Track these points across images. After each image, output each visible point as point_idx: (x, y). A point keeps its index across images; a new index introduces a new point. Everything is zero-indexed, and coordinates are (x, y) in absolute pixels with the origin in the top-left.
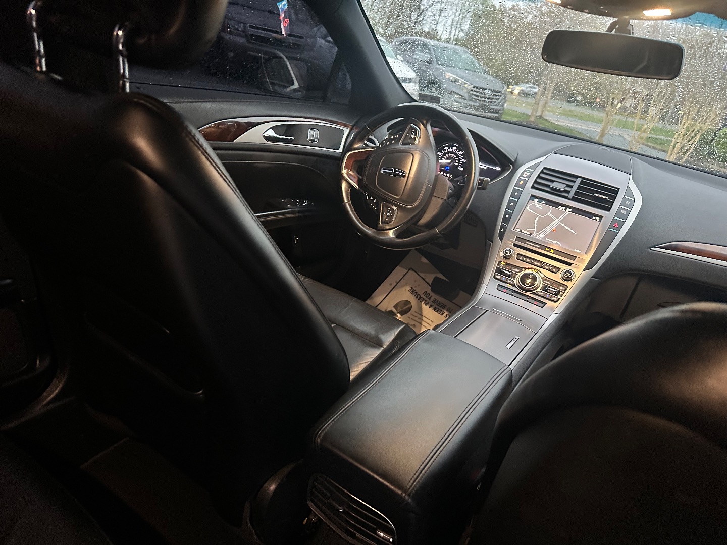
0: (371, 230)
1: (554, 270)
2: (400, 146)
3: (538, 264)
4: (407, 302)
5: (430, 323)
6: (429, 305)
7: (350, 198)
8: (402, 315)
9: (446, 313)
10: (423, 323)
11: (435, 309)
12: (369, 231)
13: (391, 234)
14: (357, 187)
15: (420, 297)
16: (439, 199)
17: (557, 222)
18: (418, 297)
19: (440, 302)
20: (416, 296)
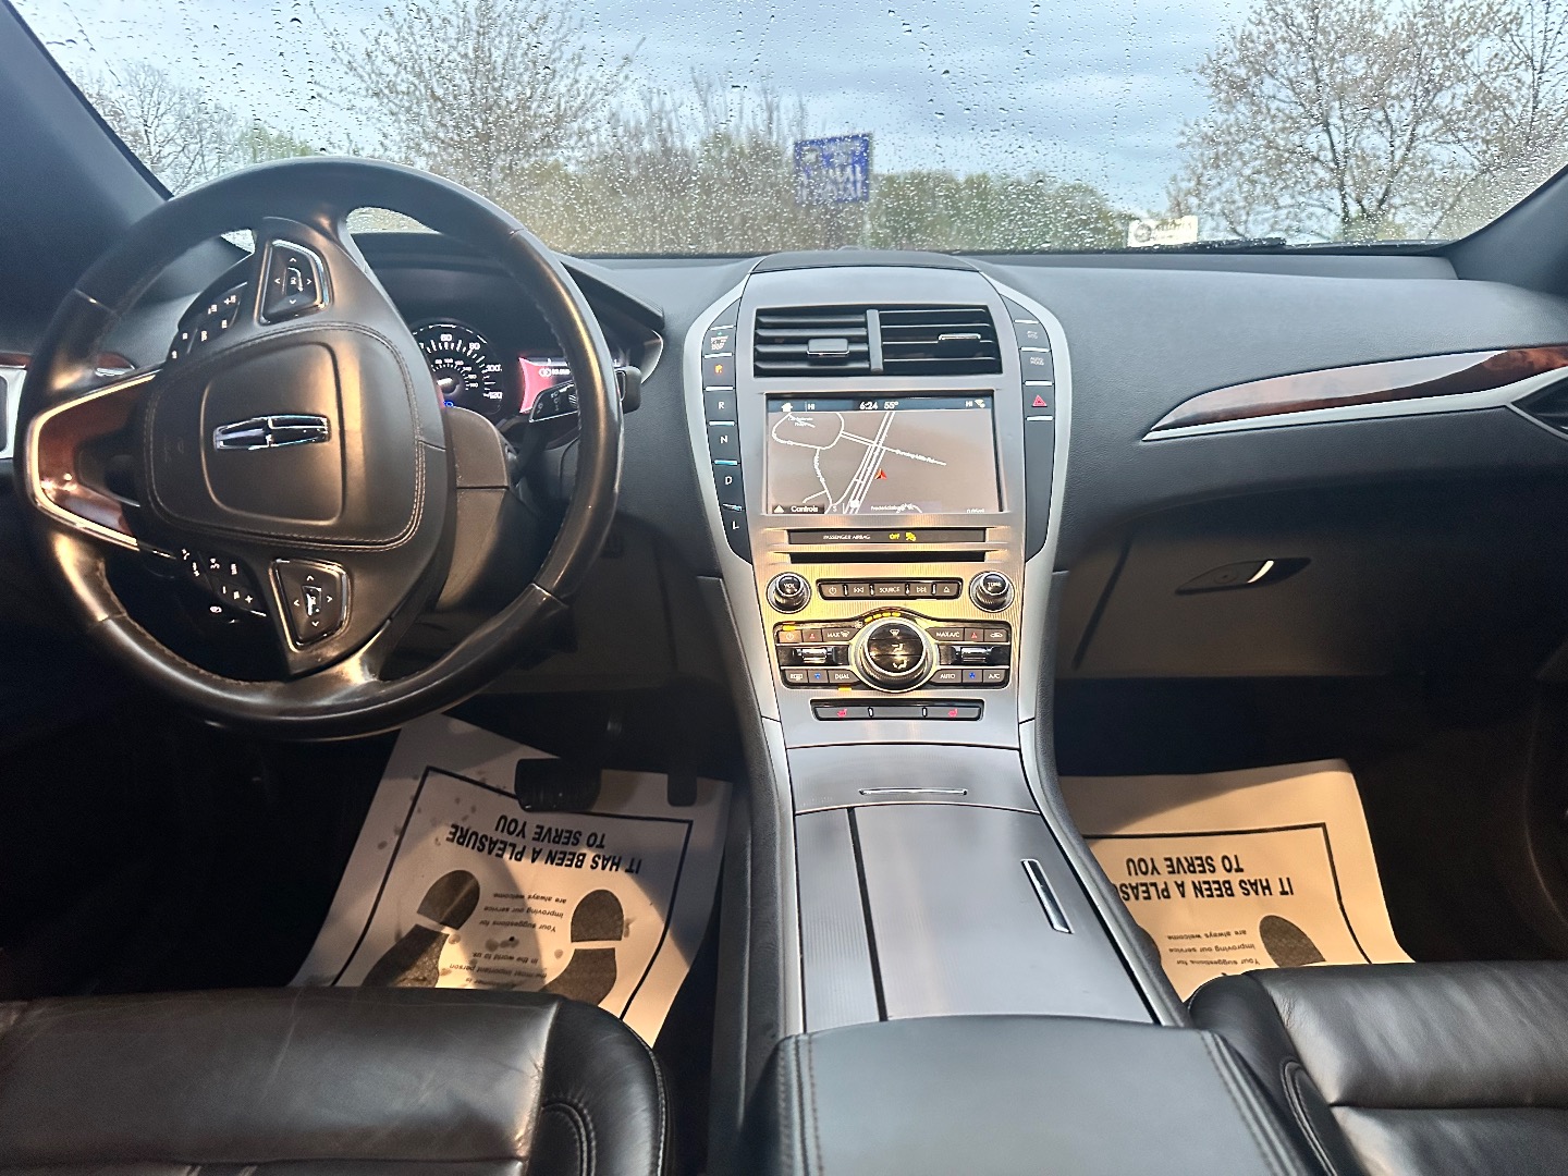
0: (259, 691)
1: (947, 591)
2: (257, 330)
3: (892, 590)
4: (459, 879)
5: (559, 908)
6: (529, 851)
7: (113, 597)
8: (457, 927)
9: (590, 855)
10: (538, 920)
11: (551, 858)
12: (256, 698)
13: (355, 673)
14: (131, 542)
15: (493, 843)
16: (483, 494)
17: (878, 450)
18: (487, 844)
19: (557, 830)
20: (478, 844)
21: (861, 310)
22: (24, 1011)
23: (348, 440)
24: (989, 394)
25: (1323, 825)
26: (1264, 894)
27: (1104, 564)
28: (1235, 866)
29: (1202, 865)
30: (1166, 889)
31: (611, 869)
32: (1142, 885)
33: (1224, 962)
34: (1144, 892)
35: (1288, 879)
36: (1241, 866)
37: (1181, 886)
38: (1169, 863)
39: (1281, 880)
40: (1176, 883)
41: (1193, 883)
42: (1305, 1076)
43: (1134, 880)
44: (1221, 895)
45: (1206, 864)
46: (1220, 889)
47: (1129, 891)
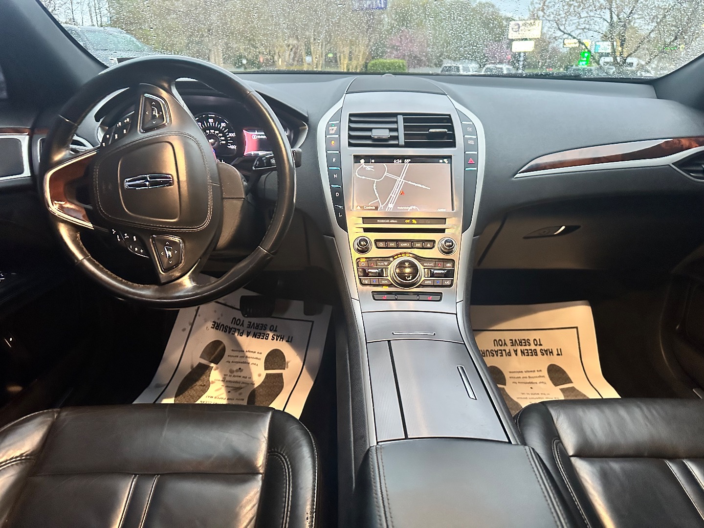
0: (149, 288)
1: (429, 245)
2: (140, 135)
3: (405, 245)
4: (216, 344)
5: (259, 356)
6: (245, 333)
7: (85, 249)
8: (216, 363)
9: (271, 334)
10: (250, 361)
11: (255, 336)
14: (89, 225)
15: (230, 329)
16: (235, 201)
17: (401, 182)
18: (228, 329)
19: (257, 324)
20: (224, 329)
21: (395, 115)
22: (59, 413)
23: (181, 185)
24: (449, 157)
25: (577, 328)
26: (550, 355)
27: (494, 227)
28: (539, 343)
29: (525, 343)
30: (510, 352)
31: (280, 340)
32: (500, 350)
33: (532, 383)
34: (500, 353)
35: (560, 349)
36: (541, 343)
37: (516, 351)
38: (511, 341)
39: (557, 350)
40: (514, 350)
41: (521, 350)
42: (561, 446)
43: (496, 348)
44: (532, 355)
45: (527, 342)
46: (532, 353)
47: (494, 353)
